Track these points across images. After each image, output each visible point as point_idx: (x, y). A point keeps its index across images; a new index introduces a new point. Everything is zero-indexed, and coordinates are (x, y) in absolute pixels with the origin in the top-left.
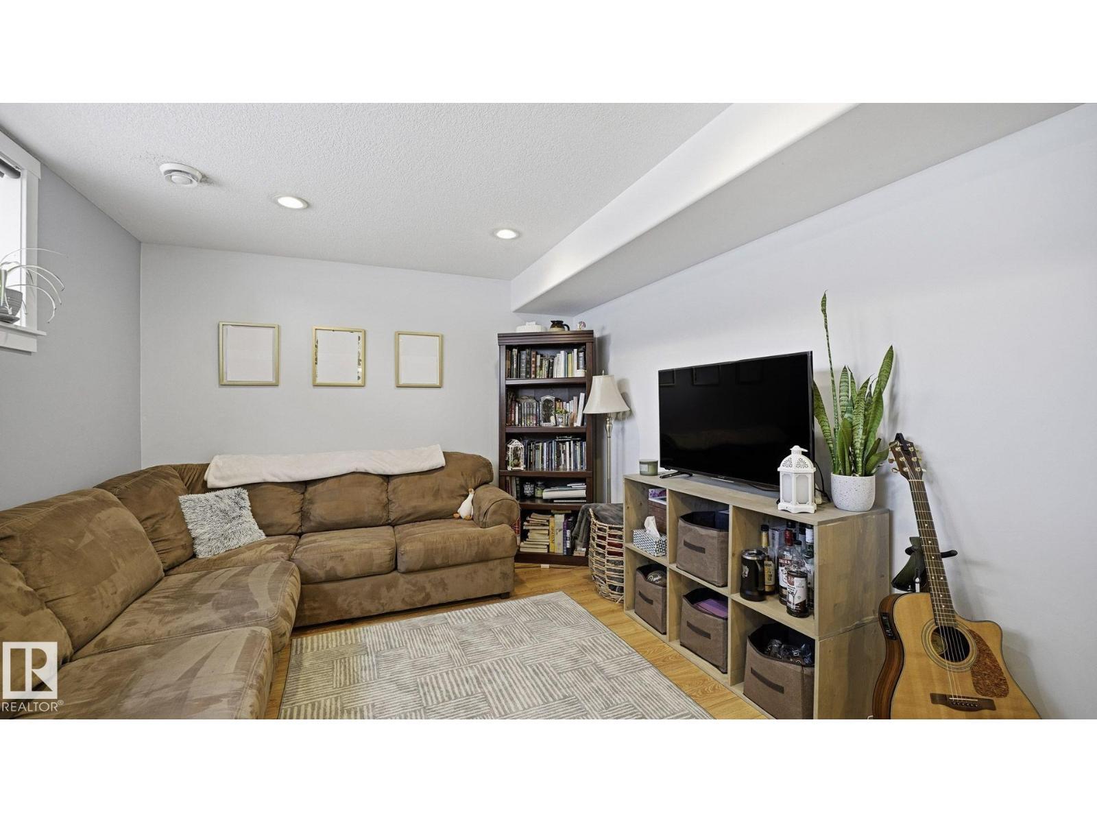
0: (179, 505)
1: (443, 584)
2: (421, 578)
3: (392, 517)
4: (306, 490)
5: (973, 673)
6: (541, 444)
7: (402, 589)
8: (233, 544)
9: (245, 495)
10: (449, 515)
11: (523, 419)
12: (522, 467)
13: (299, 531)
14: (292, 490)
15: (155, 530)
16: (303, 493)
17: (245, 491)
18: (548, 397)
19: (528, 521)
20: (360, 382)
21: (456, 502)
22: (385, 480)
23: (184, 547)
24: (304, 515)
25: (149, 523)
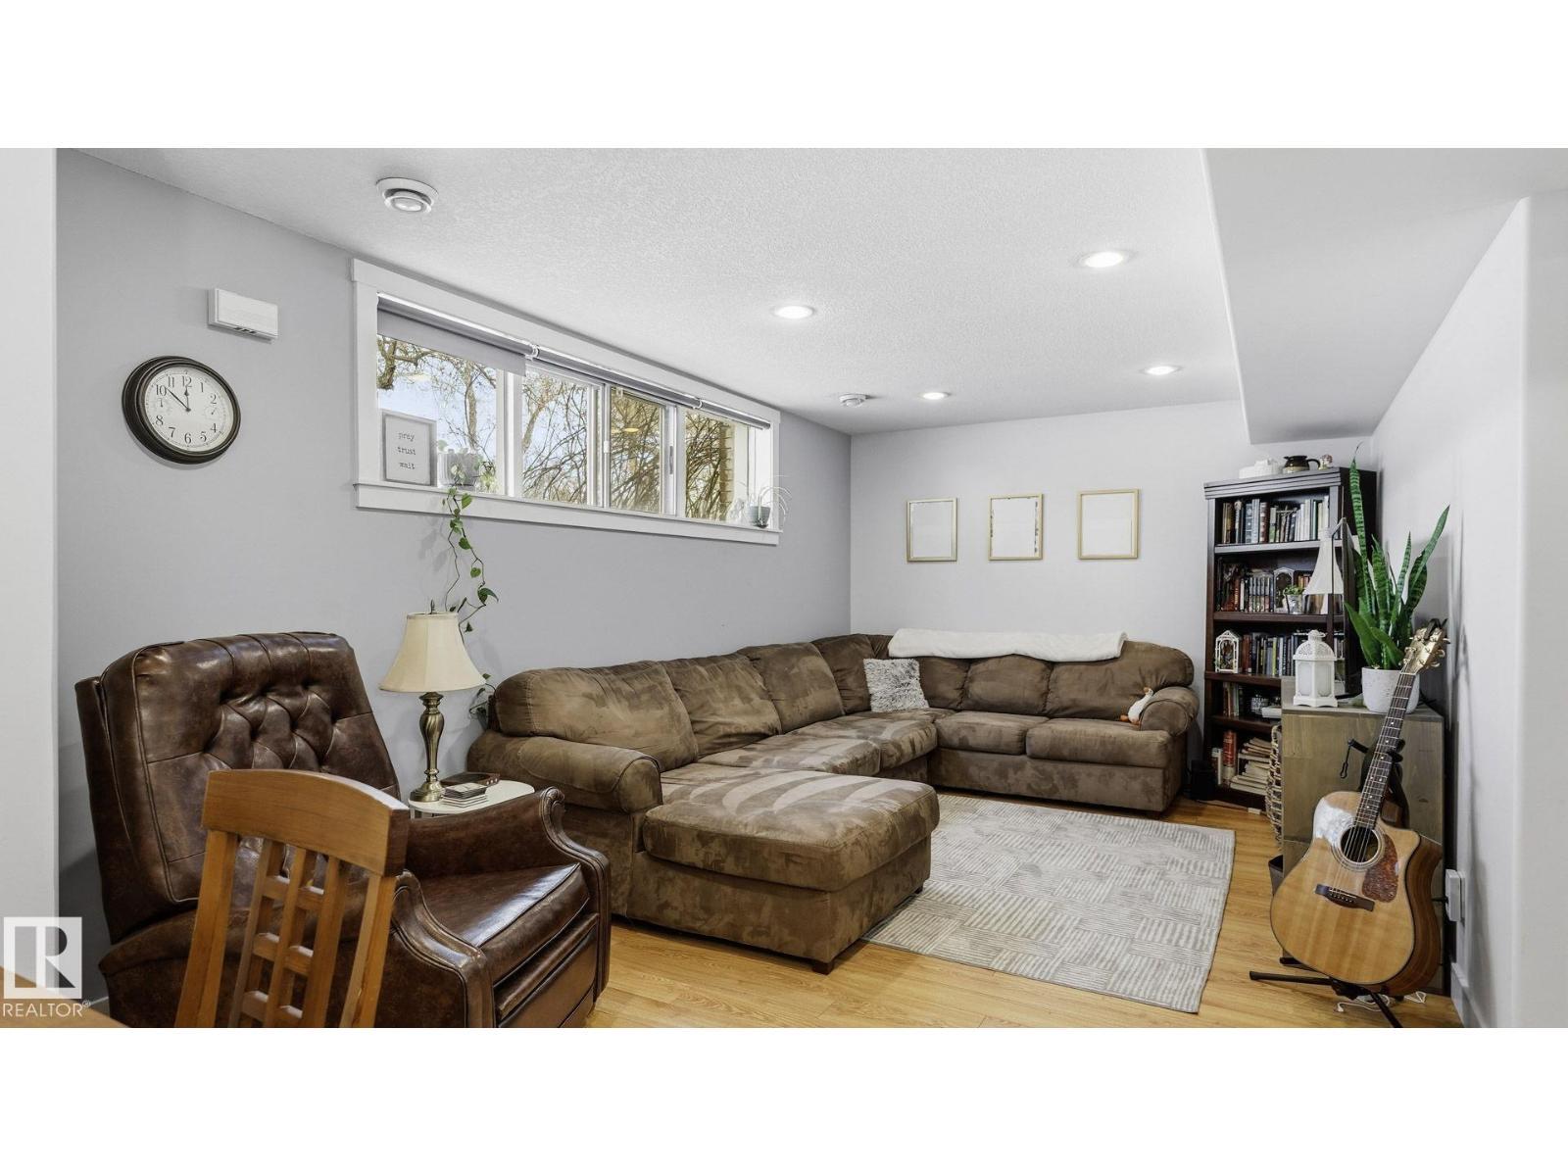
0: (862, 666)
1: (1072, 781)
2: (1049, 766)
3: (1049, 707)
4: (969, 668)
5: (1368, 875)
6: (1275, 639)
7: (1028, 774)
8: (899, 705)
9: (917, 667)
10: (1115, 715)
11: (1251, 603)
12: (1235, 670)
13: (959, 707)
14: (956, 667)
15: (842, 681)
16: (967, 672)
17: (917, 663)
18: (1284, 570)
19: (1246, 749)
20: (1037, 555)
21: (1125, 702)
22: (1048, 667)
23: (861, 698)
24: (964, 690)
25: (839, 674)
